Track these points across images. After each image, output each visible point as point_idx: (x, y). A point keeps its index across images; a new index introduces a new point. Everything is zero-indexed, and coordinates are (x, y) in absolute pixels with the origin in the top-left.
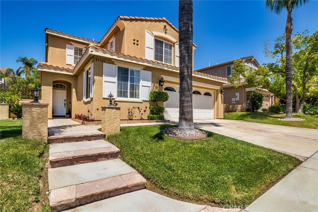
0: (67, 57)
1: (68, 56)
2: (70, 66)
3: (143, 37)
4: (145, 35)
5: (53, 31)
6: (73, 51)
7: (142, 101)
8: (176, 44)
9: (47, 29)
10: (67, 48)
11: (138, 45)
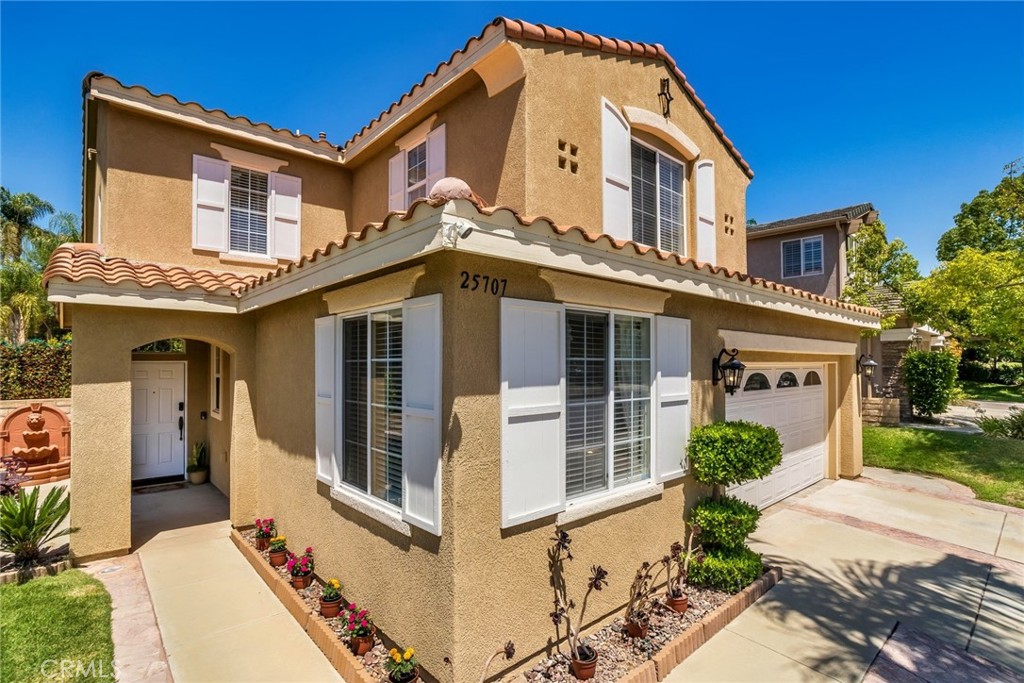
0: (199, 217)
1: (200, 210)
2: (214, 259)
3: (594, 129)
4: (600, 122)
5: (126, 89)
6: (224, 187)
7: (660, 489)
8: (698, 164)
9: (98, 75)
10: (195, 176)
11: (574, 168)
